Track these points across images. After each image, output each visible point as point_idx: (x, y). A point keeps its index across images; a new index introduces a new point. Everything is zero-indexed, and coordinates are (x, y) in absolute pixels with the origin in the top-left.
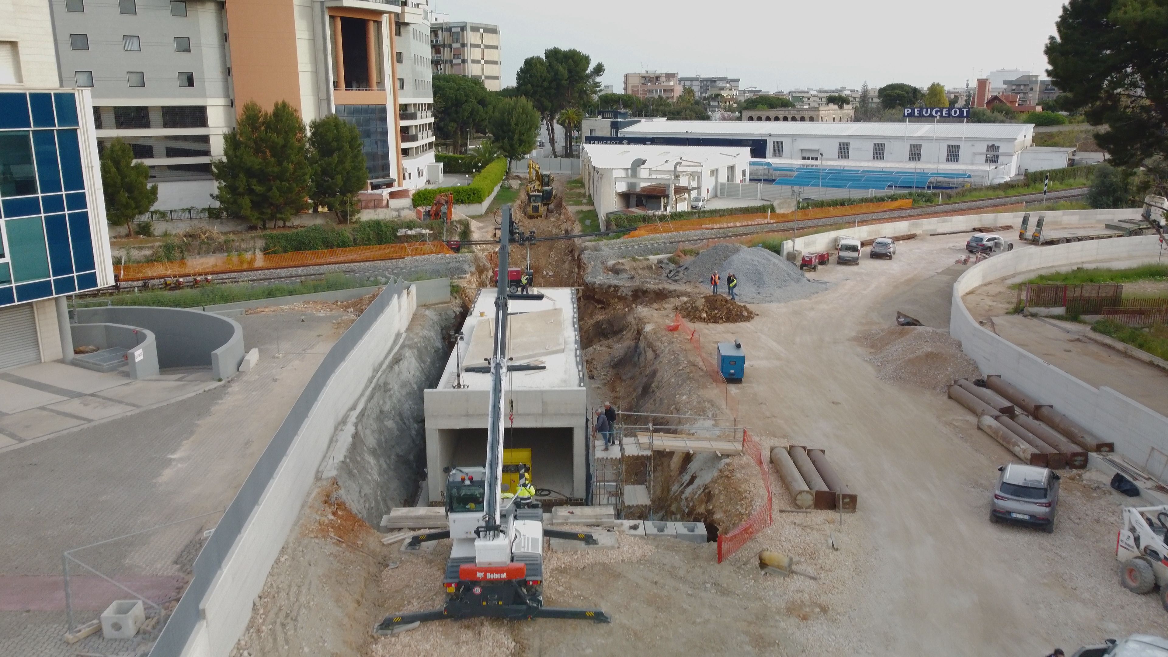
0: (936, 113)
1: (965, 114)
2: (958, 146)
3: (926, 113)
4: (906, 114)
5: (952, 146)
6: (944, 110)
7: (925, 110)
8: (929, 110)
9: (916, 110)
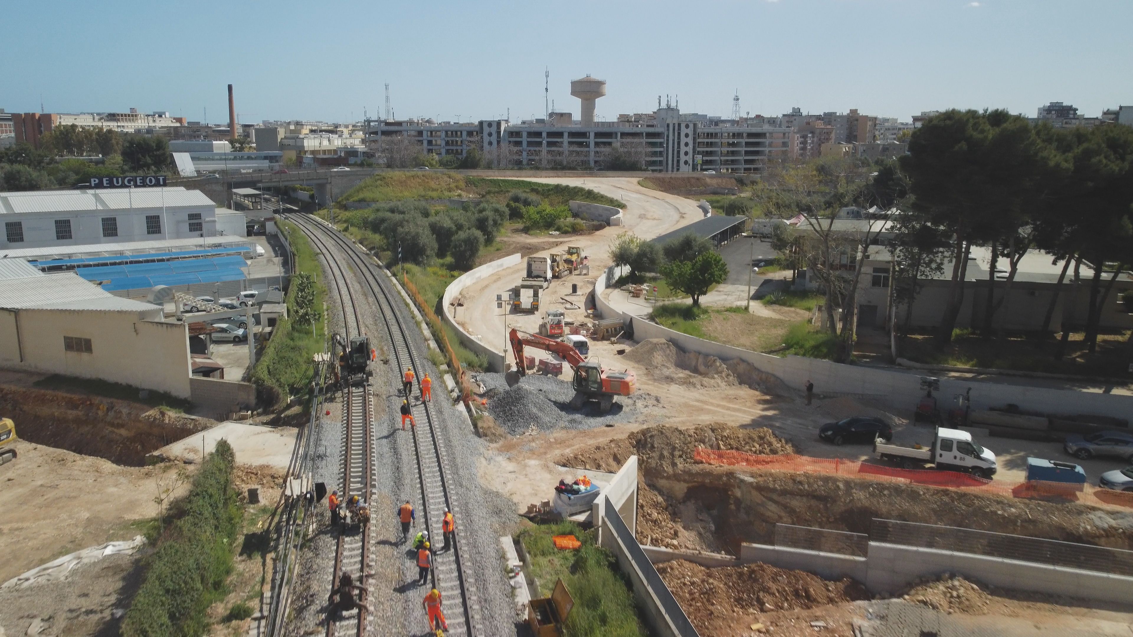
0: (129, 182)
1: (161, 182)
2: (158, 217)
3: (118, 183)
5: (152, 217)
6: (138, 179)
7: (115, 179)
8: (120, 179)
9: (104, 180)
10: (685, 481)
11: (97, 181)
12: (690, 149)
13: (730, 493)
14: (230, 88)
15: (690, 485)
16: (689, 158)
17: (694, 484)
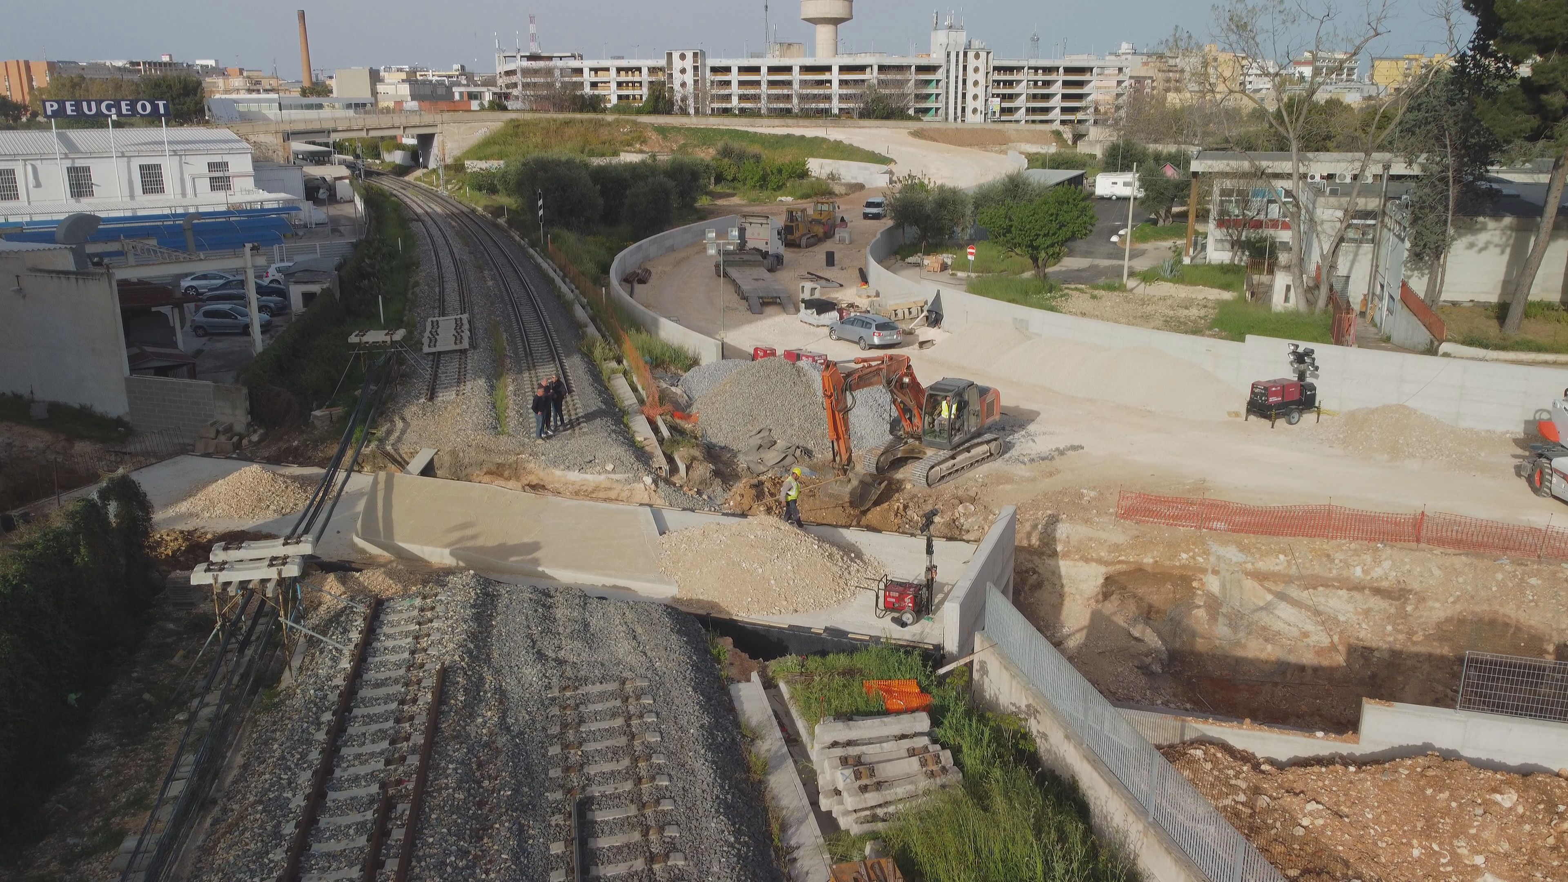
0: (109, 108)
1: (162, 111)
2: (159, 166)
3: (90, 109)
4: (49, 113)
5: (148, 167)
6: (123, 104)
7: (85, 104)
8: (93, 104)
9: (68, 104)
10: (1100, 561)
11: (56, 106)
12: (980, 91)
13: (1195, 584)
14: (302, 15)
15: (1111, 569)
16: (980, 104)
17: (1118, 567)
